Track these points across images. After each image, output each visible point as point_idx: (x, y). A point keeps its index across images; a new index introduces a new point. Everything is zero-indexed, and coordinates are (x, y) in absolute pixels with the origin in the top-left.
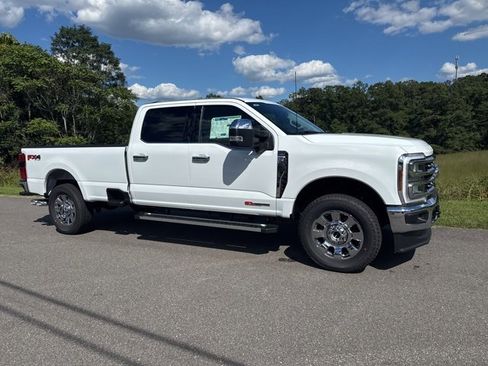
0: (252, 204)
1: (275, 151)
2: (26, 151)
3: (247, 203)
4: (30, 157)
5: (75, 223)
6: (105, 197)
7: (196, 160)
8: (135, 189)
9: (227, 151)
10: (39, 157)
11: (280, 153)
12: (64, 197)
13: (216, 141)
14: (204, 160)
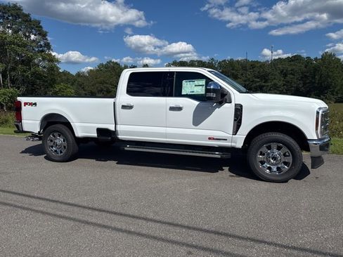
0: (214, 139)
1: (233, 104)
2: (23, 100)
3: (210, 139)
4: (26, 104)
5: (66, 154)
6: (95, 135)
7: (172, 109)
8: (119, 128)
9: (196, 103)
10: (35, 104)
12: (56, 134)
13: (186, 96)
14: (179, 109)
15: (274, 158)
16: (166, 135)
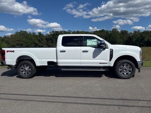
0: (102, 63)
3: (100, 63)
7: (83, 51)
8: (59, 61)
9: (94, 49)
11: (110, 49)
12: (25, 65)
13: (89, 46)
14: (87, 51)
15: (125, 70)
16: (81, 63)
